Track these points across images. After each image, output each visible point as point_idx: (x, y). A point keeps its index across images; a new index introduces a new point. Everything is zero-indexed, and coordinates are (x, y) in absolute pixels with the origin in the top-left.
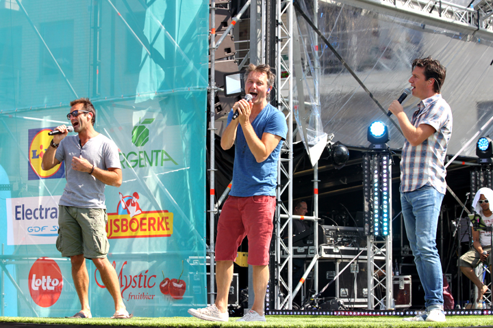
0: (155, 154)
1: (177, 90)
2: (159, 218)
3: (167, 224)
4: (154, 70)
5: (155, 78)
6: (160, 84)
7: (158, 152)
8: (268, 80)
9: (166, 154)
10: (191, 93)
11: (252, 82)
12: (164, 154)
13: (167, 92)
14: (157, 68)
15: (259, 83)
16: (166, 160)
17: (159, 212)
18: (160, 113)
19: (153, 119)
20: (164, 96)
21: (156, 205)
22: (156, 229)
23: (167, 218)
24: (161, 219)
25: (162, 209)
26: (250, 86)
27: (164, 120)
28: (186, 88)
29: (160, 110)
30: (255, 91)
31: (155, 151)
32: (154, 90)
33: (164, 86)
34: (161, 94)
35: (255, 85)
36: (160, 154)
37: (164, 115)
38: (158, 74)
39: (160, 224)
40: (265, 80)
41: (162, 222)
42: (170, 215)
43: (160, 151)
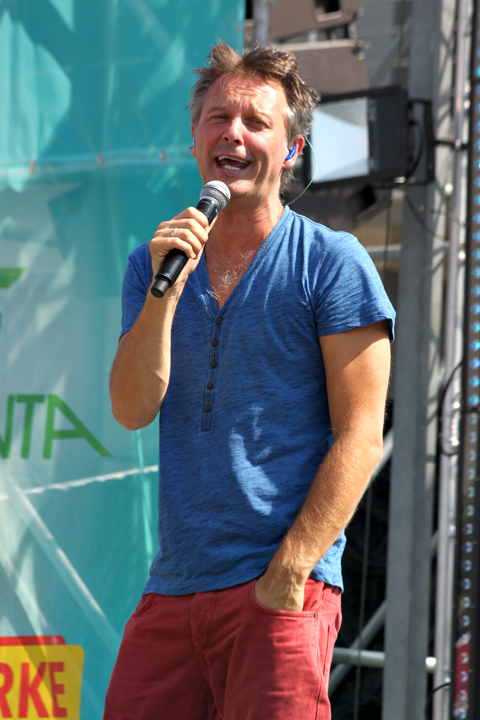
0: (19, 409)
1: (115, 159)
2: (25, 667)
3: (57, 689)
4: (27, 75)
5: (30, 105)
6: (49, 132)
7: (31, 401)
8: (289, 112)
9: (67, 412)
10: (171, 171)
11: (227, 118)
12: (58, 415)
13: (75, 163)
14: (39, 64)
15: (254, 122)
16: (64, 434)
17: (28, 640)
18: (49, 244)
19: (18, 272)
20: (65, 179)
21: (19, 615)
22: (14, 708)
23: (58, 667)
24: (33, 672)
25: (39, 633)
26: (215, 133)
27: (65, 273)
28: (151, 150)
29: (48, 231)
30: (242, 150)
31: (22, 398)
32: (27, 151)
33: (66, 139)
34: (51, 170)
35: (238, 128)
36: (41, 412)
37: (65, 255)
38: (45, 90)
39: (29, 690)
40: (276, 108)
41: (37, 682)
42: (72, 657)
43: (40, 398)
